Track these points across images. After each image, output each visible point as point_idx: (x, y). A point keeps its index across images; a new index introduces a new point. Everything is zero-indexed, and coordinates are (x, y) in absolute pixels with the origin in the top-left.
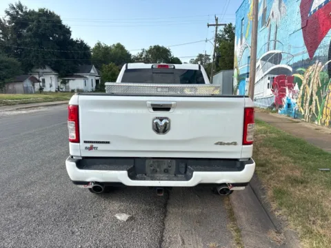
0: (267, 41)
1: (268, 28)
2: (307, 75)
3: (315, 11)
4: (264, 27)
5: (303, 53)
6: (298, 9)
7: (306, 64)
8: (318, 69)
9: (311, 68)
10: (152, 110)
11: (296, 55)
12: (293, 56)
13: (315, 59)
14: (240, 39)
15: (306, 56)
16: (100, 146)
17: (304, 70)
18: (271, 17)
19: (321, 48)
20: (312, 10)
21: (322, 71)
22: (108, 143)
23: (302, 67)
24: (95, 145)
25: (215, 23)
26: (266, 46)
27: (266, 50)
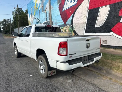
0: (45, 17)
1: (45, 13)
2: (64, 29)
3: (65, 10)
4: (43, 12)
5: (62, 22)
6: (58, 8)
7: (63, 26)
8: (68, 27)
9: (65, 27)
10: (86, 41)
11: (59, 23)
12: (58, 23)
13: (67, 24)
14: (31, 15)
15: (63, 23)
16: (73, 56)
17: (63, 27)
18: (46, 9)
19: (68, 21)
20: (64, 9)
21: (70, 28)
22: (76, 54)
23: (62, 26)
24: (72, 55)
25: (17, 8)
26: (45, 19)
27: (45, 20)
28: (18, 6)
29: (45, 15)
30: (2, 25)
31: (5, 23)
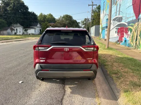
0: (115, 11)
1: (116, 5)
2: (135, 27)
4: (114, 5)
5: (133, 16)
7: (134, 22)
9: (136, 23)
11: (129, 18)
13: (139, 19)
14: (103, 11)
15: (135, 18)
23: (132, 23)
25: (92, 4)
26: (115, 14)
27: (115, 16)
28: (93, 3)
29: (116, 8)
30: (83, 25)
31: (86, 22)
